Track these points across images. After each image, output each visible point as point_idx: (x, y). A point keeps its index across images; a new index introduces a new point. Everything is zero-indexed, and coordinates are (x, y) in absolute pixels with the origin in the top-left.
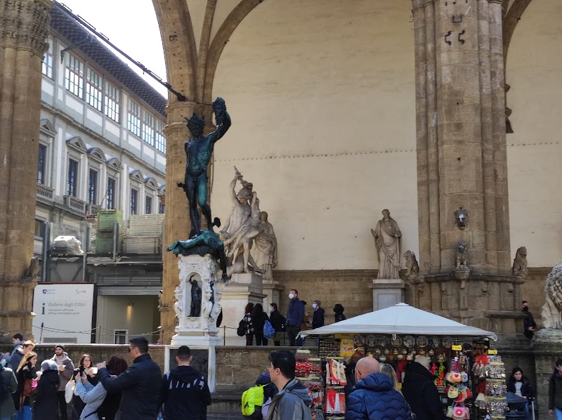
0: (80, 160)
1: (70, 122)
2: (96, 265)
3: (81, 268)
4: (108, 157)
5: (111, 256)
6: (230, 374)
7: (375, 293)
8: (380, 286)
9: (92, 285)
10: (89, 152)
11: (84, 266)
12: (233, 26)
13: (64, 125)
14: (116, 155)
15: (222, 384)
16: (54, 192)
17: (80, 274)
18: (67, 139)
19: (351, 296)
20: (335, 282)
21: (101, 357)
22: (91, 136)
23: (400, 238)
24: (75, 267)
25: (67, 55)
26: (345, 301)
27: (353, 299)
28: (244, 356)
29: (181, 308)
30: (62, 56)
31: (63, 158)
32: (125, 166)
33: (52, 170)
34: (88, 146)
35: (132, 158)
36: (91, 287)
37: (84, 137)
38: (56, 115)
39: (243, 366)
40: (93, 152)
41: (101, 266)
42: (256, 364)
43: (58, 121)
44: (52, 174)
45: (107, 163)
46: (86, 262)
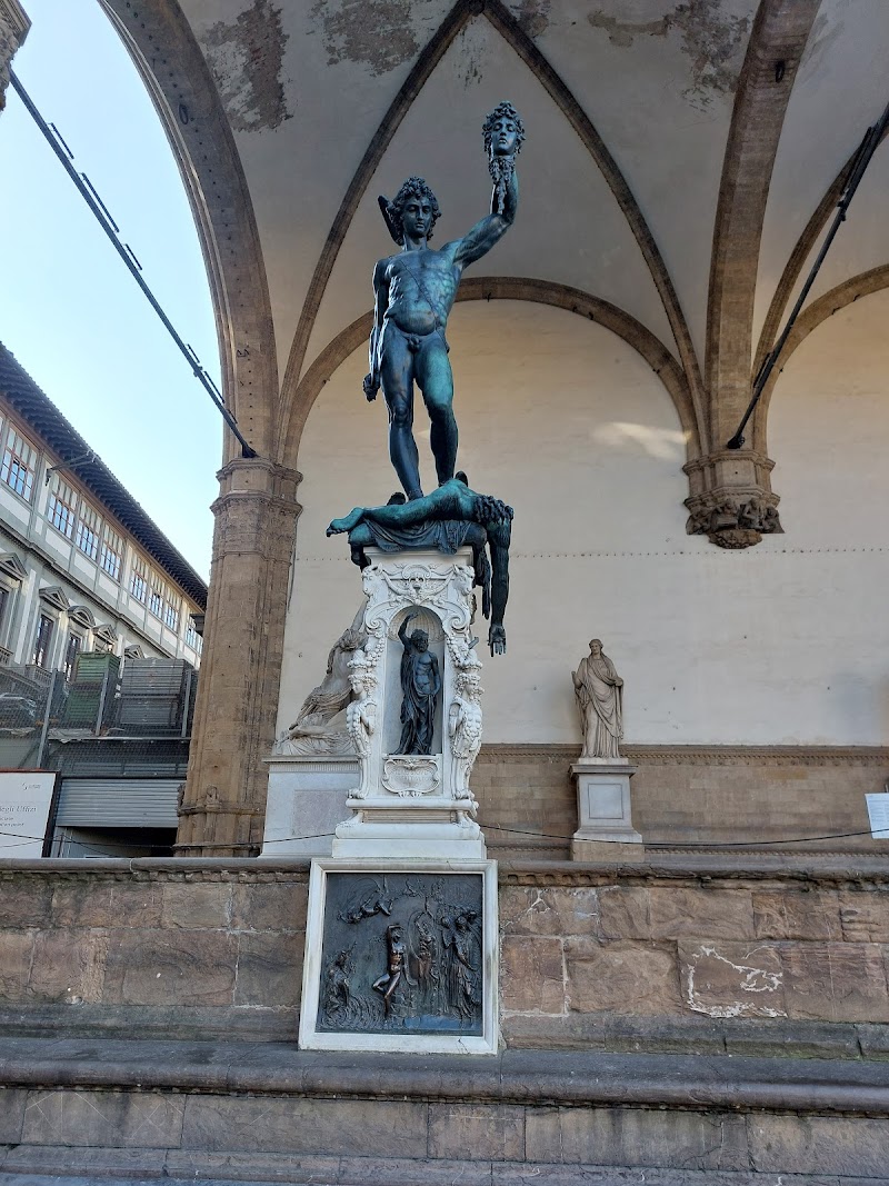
0: (57, 619)
1: (48, 565)
2: (64, 741)
3: (36, 747)
4: (98, 622)
5: (92, 726)
6: (557, 976)
7: (583, 782)
8: (592, 772)
9: (52, 777)
10: (70, 611)
11: (42, 743)
12: (338, 358)
13: (40, 566)
14: (110, 621)
15: (528, 1014)
16: (11, 657)
17: (33, 758)
18: (42, 587)
19: (528, 789)
20: (501, 765)
21: (48, 906)
22: (77, 589)
23: (620, 687)
24: (25, 745)
25: (56, 477)
26: (517, 799)
27: (532, 794)
28: (610, 902)
29: (370, 720)
30: (48, 477)
31: (32, 612)
32: (120, 637)
33: (13, 626)
34: (72, 603)
35: (131, 628)
36: (49, 779)
37: (67, 590)
38: (27, 550)
39: (605, 941)
40: (76, 611)
41: (73, 743)
42: (652, 931)
43: (31, 560)
44: (11, 633)
45: (95, 629)
46: (47, 736)
